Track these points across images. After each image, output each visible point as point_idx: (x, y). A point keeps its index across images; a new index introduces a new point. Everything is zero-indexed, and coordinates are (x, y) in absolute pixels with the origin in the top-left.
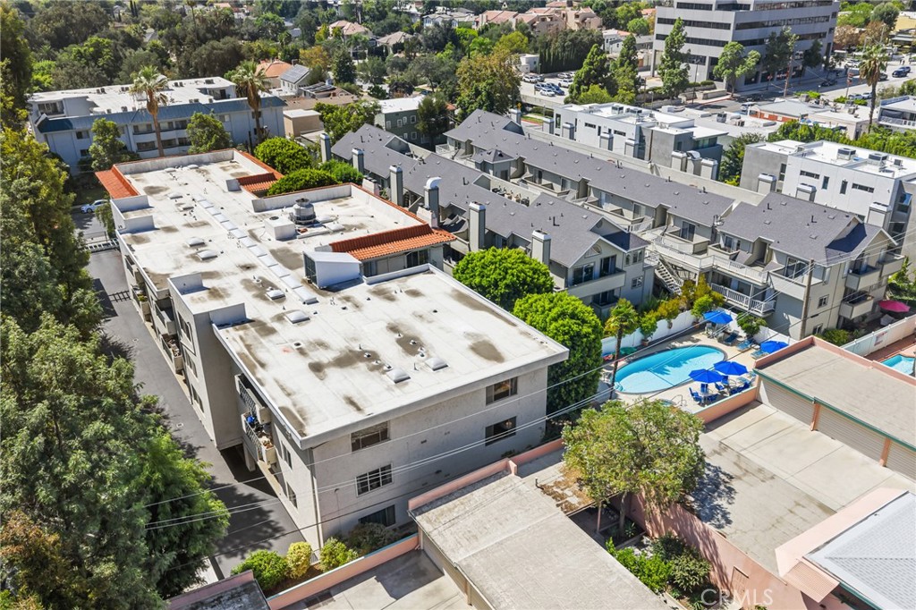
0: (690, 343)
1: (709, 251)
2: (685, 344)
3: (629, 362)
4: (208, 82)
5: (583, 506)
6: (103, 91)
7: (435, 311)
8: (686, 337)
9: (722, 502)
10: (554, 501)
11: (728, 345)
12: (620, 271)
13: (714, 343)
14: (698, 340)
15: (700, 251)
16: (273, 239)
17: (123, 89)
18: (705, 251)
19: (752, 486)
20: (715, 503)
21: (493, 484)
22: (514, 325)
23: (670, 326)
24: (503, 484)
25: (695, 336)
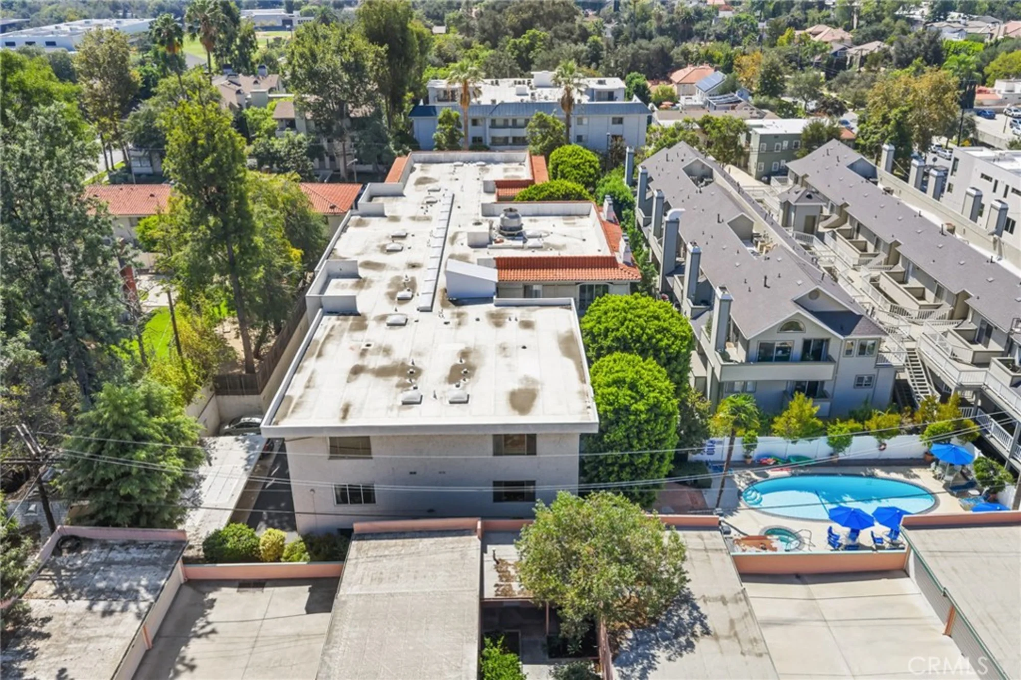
0: (901, 477)
1: (993, 365)
2: (893, 475)
3: (793, 475)
4: (601, 82)
5: (521, 596)
6: (497, 83)
7: (524, 347)
8: (902, 468)
9: (661, 654)
10: (498, 579)
11: (952, 494)
12: (829, 359)
13: (937, 487)
14: (916, 476)
15: (981, 363)
16: (466, 244)
17: (515, 83)
18: (987, 365)
19: (722, 652)
20: (652, 652)
21: (450, 539)
22: (584, 381)
23: (882, 447)
24: (457, 542)
25: (915, 471)
